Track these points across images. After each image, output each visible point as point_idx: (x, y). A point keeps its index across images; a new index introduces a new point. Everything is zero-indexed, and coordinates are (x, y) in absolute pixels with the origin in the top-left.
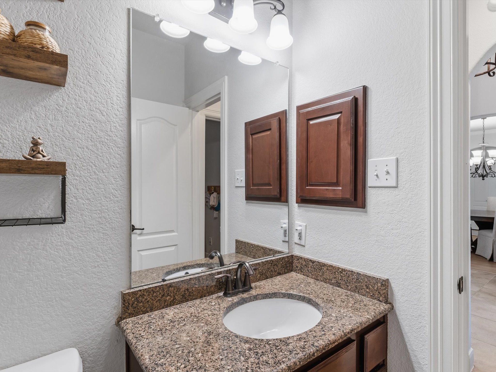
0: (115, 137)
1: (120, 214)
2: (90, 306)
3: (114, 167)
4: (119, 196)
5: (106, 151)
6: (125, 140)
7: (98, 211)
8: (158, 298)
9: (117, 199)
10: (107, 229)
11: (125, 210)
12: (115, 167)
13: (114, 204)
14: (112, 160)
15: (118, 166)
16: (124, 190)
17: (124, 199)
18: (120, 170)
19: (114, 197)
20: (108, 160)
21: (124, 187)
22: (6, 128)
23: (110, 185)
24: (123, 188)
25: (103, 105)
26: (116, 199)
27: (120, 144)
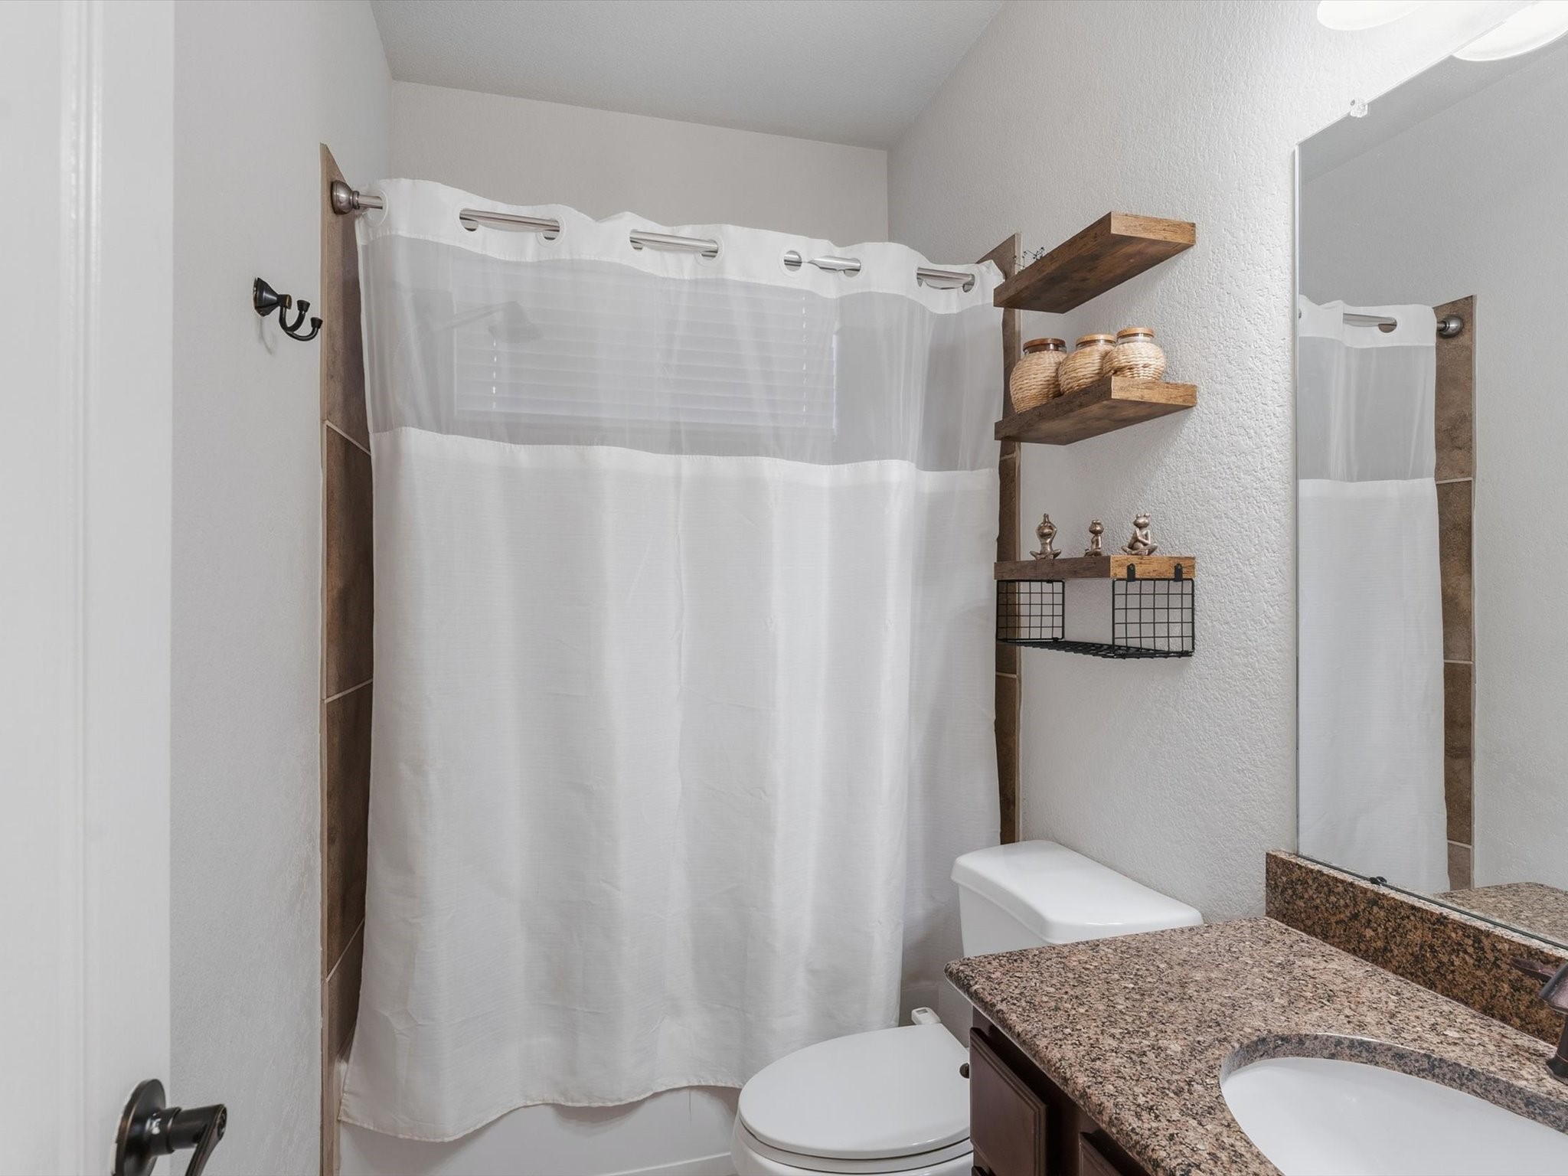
0: (1269, 480)
1: (1278, 663)
2: (1231, 851)
3: (1267, 550)
4: (1276, 618)
5: (1254, 515)
6: (1289, 483)
7: (1242, 651)
8: (1342, 916)
9: (1273, 626)
10: (1256, 693)
11: (1287, 655)
12: (1270, 550)
13: (1268, 638)
14: (1264, 535)
15: (1275, 547)
16: (1286, 606)
17: (1286, 627)
18: (1279, 557)
19: (1268, 621)
20: (1258, 536)
21: (1287, 598)
22: (1140, 503)
23: (1261, 594)
24: (1285, 599)
25: (1249, 415)
26: (1271, 626)
27: (1279, 495)
